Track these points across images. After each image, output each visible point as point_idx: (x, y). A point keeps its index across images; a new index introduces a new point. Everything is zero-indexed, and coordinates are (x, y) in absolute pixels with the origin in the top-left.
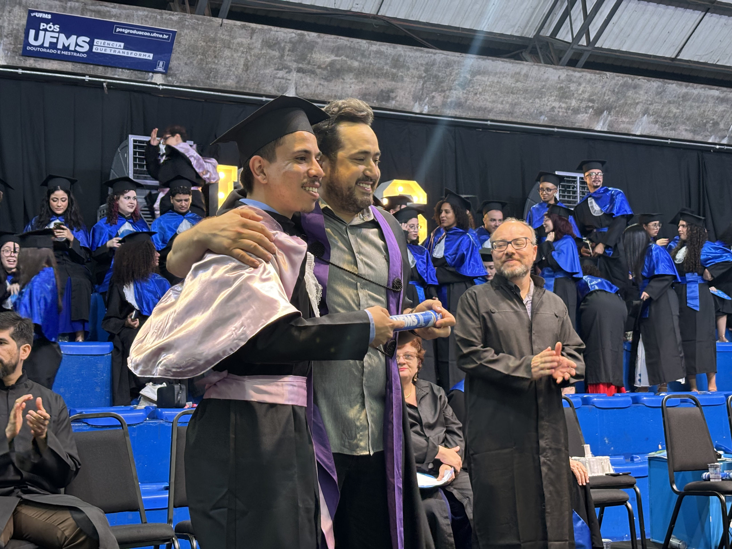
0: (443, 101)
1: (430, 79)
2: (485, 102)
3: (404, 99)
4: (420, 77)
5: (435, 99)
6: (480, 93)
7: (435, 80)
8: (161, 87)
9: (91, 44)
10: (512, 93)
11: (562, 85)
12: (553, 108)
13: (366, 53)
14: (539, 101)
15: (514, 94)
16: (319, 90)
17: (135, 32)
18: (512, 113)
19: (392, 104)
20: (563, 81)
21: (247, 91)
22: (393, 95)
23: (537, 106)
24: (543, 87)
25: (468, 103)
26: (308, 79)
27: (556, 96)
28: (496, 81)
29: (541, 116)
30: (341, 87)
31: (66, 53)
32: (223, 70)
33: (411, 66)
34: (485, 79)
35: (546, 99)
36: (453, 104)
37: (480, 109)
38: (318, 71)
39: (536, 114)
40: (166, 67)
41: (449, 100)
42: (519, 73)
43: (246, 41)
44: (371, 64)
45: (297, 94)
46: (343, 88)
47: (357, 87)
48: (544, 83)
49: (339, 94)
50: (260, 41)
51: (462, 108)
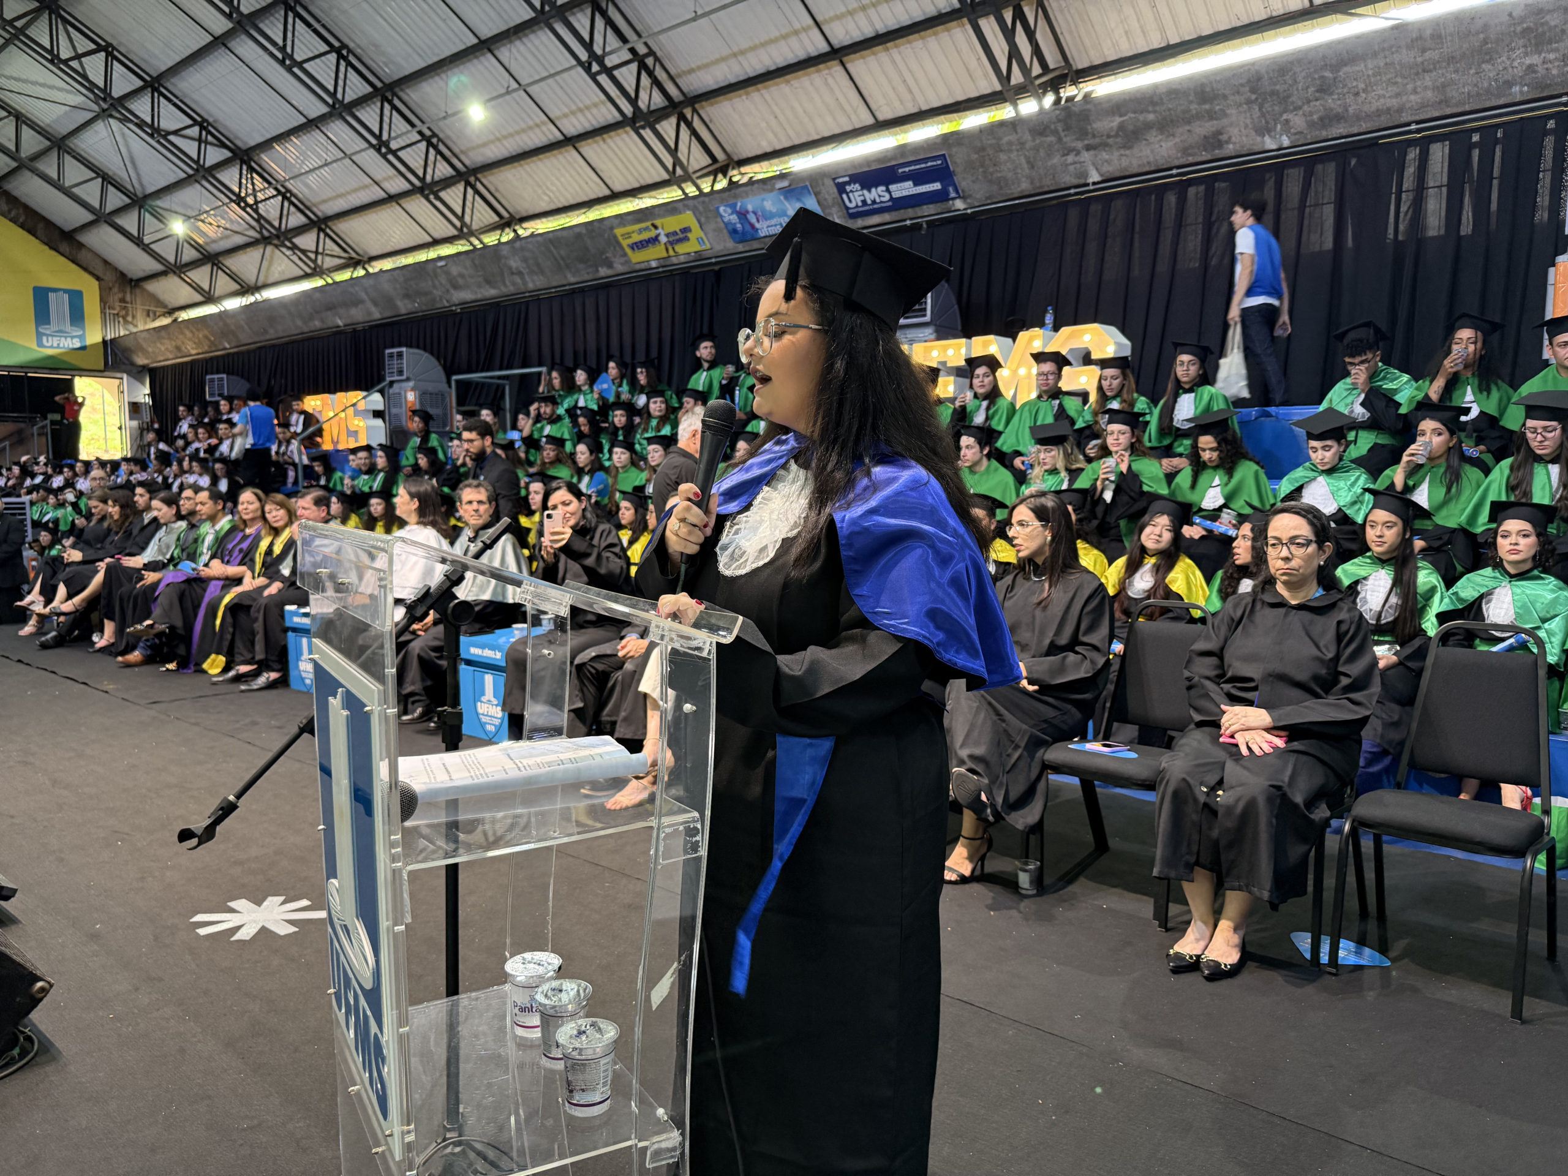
0: (1307, 122)
1: (1266, 99)
2: (1382, 100)
3: (1244, 138)
4: (1249, 102)
5: (1291, 124)
6: (1364, 91)
7: (1275, 97)
8: (969, 211)
9: (888, 191)
10: (1424, 71)
11: (1525, 25)
12: (1530, 66)
13: (1156, 99)
14: (1490, 67)
15: (1430, 71)
16: (1125, 162)
17: (913, 168)
18: (1446, 101)
19: (1230, 149)
20: (1522, 20)
21: (1046, 189)
22: (1224, 137)
23: (1491, 75)
24: (1485, 42)
25: (1351, 110)
26: (1104, 154)
27: (1525, 46)
28: (1382, 64)
29: (1511, 88)
30: (1149, 152)
31: (876, 206)
32: (1010, 175)
33: (1227, 92)
34: (1361, 67)
35: (1504, 58)
36: (1327, 121)
37: (1379, 113)
38: (1110, 141)
39: (1498, 87)
40: (957, 192)
41: (1315, 117)
42: (1420, 38)
43: (1013, 138)
44: (1169, 110)
45: (1101, 175)
46: (1152, 151)
47: (1170, 144)
48: (1482, 36)
49: (1151, 159)
50: (1027, 133)
51: (1346, 121)
